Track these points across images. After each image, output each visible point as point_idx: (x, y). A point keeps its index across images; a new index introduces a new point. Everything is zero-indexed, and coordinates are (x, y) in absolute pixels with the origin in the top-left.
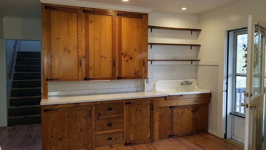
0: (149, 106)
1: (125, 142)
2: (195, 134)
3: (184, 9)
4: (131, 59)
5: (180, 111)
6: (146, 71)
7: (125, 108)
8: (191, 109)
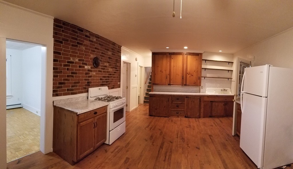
0: (199, 100)
1: (185, 116)
2: (225, 117)
3: (220, 51)
4: (192, 76)
5: (217, 104)
6: (200, 82)
7: (186, 99)
8: (223, 103)
